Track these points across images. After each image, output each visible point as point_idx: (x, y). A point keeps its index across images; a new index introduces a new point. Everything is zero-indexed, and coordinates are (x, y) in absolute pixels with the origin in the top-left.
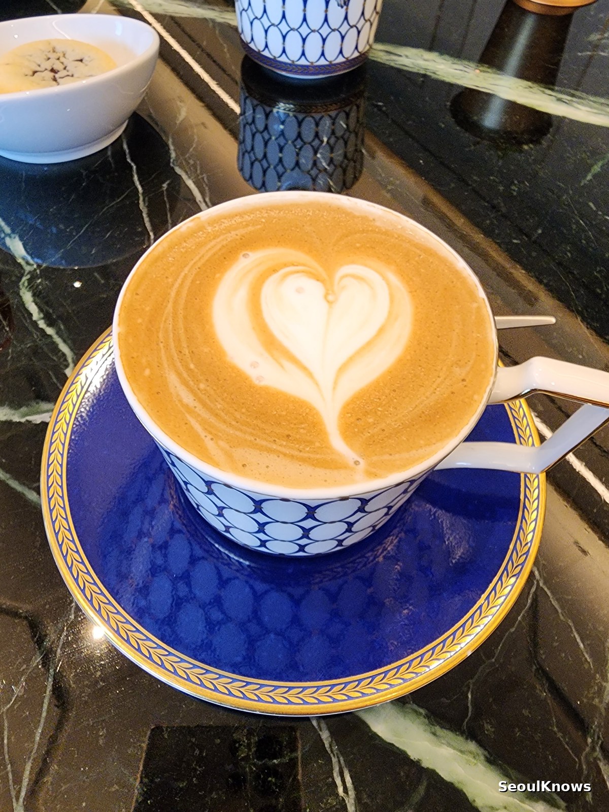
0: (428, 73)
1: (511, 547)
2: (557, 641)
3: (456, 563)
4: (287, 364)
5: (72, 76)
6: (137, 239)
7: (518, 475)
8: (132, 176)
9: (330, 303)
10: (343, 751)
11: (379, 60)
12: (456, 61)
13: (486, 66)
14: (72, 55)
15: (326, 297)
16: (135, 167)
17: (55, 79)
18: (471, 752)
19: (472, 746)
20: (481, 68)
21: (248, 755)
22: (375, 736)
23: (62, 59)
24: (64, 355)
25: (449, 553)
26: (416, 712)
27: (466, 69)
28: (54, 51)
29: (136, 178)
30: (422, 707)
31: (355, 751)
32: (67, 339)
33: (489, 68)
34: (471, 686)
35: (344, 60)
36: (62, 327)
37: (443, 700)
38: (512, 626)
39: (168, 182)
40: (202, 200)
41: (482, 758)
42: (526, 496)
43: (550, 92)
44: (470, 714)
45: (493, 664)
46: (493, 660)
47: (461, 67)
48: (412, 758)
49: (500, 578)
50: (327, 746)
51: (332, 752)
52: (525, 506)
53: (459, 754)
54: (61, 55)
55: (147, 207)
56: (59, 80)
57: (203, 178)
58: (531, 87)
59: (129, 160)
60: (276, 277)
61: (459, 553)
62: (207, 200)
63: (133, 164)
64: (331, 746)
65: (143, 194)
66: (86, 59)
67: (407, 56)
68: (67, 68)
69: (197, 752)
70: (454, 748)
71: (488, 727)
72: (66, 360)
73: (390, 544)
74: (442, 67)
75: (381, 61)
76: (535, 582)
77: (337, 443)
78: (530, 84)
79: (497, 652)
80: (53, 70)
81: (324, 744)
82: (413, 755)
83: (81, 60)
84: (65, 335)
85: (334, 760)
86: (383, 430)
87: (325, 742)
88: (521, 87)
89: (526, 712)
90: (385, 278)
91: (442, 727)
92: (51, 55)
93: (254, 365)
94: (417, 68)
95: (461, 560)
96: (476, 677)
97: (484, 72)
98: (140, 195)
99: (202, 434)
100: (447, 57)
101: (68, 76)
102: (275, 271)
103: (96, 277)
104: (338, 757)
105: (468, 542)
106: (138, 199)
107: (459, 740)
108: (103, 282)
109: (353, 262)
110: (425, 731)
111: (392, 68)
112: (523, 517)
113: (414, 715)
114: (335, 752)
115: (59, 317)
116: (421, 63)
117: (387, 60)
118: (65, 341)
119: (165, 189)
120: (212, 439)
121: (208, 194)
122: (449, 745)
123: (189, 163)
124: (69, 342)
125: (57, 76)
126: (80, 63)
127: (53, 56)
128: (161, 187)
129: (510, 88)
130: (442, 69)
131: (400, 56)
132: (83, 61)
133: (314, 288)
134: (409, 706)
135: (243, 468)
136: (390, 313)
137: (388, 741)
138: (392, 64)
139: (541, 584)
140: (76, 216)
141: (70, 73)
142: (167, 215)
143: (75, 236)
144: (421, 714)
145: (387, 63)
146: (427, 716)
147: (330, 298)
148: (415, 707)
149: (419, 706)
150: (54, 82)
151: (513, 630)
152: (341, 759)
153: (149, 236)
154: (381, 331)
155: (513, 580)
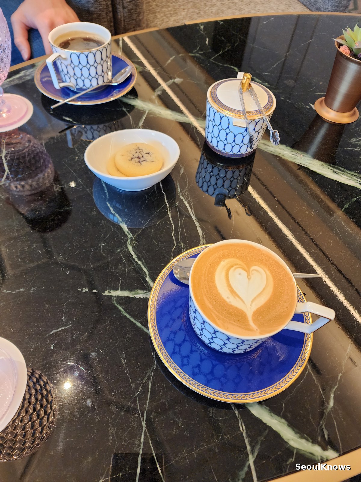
0: (281, 156)
1: (300, 357)
2: (314, 390)
3: (281, 360)
4: (237, 298)
5: (146, 161)
6: (168, 227)
7: (304, 333)
8: (164, 199)
9: (249, 279)
10: (242, 418)
11: (261, 148)
12: (293, 150)
13: (305, 153)
14: (145, 151)
15: (247, 277)
16: (165, 195)
17: (139, 162)
18: (283, 422)
19: (283, 420)
20: (303, 154)
21: (213, 416)
22: (252, 414)
23: (141, 152)
24: (145, 272)
25: (279, 357)
26: (266, 408)
27: (296, 154)
28: (138, 149)
29: (166, 200)
30: (268, 407)
31: (246, 418)
32: (146, 266)
33: (306, 154)
34: (284, 402)
35: (247, 152)
36: (144, 261)
37: (275, 405)
38: (299, 384)
39: (178, 202)
40: (191, 212)
41: (286, 424)
42: (306, 340)
43: (331, 168)
44: (283, 411)
45: (291, 396)
46: (292, 394)
47: (294, 153)
48: (264, 422)
49: (295, 367)
50: (237, 416)
51: (239, 418)
52: (305, 344)
53: (279, 422)
54: (141, 151)
55: (171, 213)
56: (141, 162)
57: (191, 201)
58: (323, 165)
59: (163, 192)
60: (232, 269)
61: (282, 357)
62: (193, 211)
63: (164, 193)
64: (238, 416)
65: (169, 207)
66: (150, 153)
67: (272, 146)
68: (143, 157)
69: (197, 413)
70: (278, 421)
71: (289, 415)
72: (146, 274)
73: (259, 352)
74: (287, 153)
75: (262, 149)
76: (308, 370)
77: (252, 323)
78: (323, 163)
79: (293, 392)
80: (138, 158)
81: (236, 415)
82: (264, 421)
83: (148, 153)
84: (145, 265)
85: (239, 420)
86: (264, 321)
87: (236, 414)
88: (319, 165)
89: (301, 412)
90: (265, 272)
91: (274, 414)
92: (137, 151)
93: (228, 298)
94: (276, 153)
95: (283, 360)
96: (286, 399)
97: (304, 156)
98: (168, 208)
99: (216, 318)
100: (289, 148)
101: (144, 161)
102: (232, 266)
103: (154, 242)
104: (241, 420)
105: (286, 354)
106: (167, 209)
107: (279, 418)
108: (157, 244)
109: (256, 265)
110: (268, 414)
111: (266, 152)
112: (305, 347)
113: (265, 409)
114: (240, 418)
115: (142, 257)
116: (278, 150)
117: (264, 148)
118: (145, 267)
119: (177, 205)
120: (218, 320)
121: (193, 209)
122: (276, 419)
123: (185, 194)
124: (147, 267)
125: (140, 160)
126: (148, 155)
127: (138, 151)
128: (175, 205)
129: (314, 165)
130: (287, 154)
131: (270, 146)
132: (149, 154)
133: (244, 273)
134: (263, 406)
135: (227, 329)
136: (267, 283)
137: (256, 416)
138: (266, 150)
139: (310, 371)
140: (145, 215)
141: (145, 159)
142: (178, 217)
143: (145, 224)
144: (267, 409)
145: (264, 150)
146: (269, 410)
147: (249, 277)
148: (265, 406)
149: (267, 406)
150: (139, 164)
151: (299, 385)
152: (242, 420)
153: (172, 226)
154: (264, 289)
155: (300, 368)
